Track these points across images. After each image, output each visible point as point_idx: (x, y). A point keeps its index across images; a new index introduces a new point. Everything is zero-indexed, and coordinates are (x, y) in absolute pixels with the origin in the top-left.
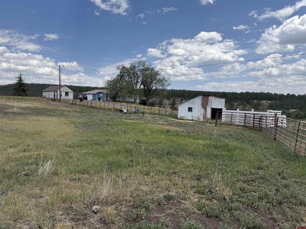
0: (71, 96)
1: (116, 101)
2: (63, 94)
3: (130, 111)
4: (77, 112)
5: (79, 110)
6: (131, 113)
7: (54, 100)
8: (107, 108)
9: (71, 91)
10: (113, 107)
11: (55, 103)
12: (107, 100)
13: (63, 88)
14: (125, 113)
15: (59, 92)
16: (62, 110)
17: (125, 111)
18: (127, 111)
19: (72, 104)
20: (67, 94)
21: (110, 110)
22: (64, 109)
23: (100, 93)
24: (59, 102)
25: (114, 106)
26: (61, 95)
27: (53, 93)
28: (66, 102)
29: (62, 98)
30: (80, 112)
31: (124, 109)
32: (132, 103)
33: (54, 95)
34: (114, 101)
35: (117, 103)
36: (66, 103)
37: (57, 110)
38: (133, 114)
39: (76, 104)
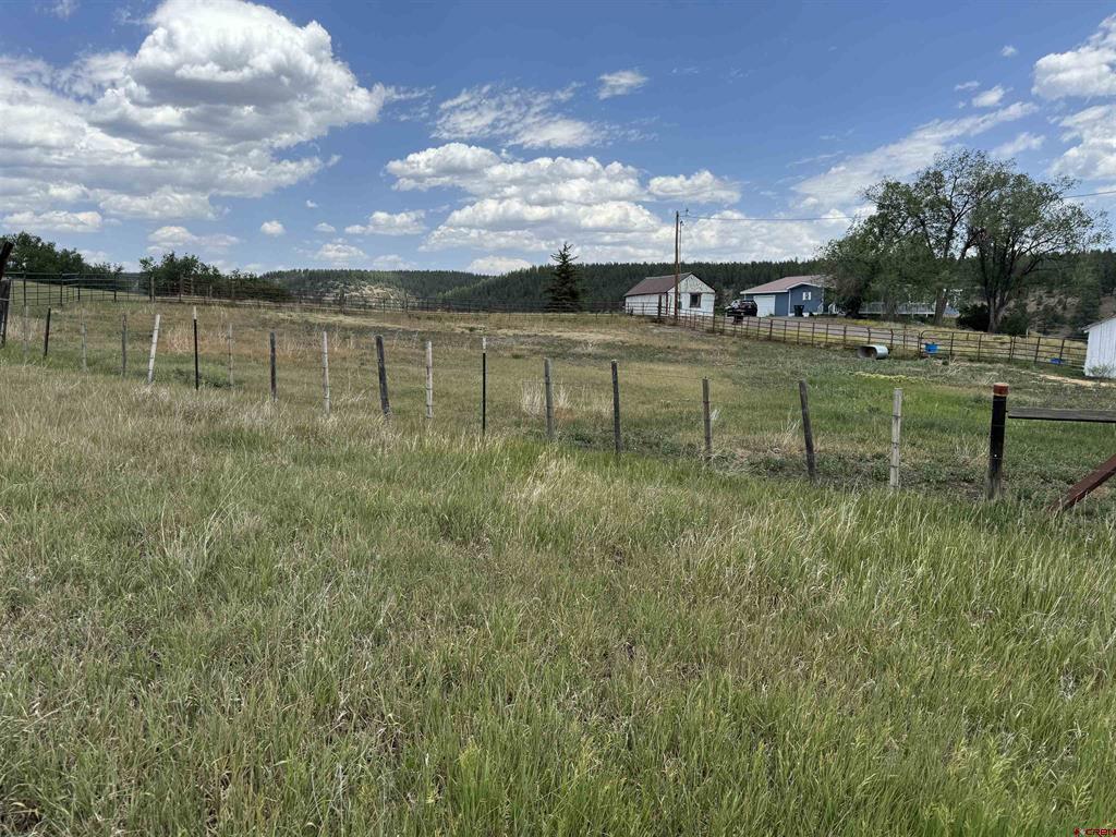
0: (707, 307)
1: (861, 317)
2: (685, 301)
3: (899, 351)
4: (731, 354)
5: (734, 349)
6: (903, 358)
7: (658, 320)
8: (820, 343)
9: (710, 290)
10: (842, 337)
11: (662, 330)
12: (827, 314)
13: (684, 281)
14: (883, 357)
15: (674, 296)
16: (690, 350)
17: (881, 350)
18: (890, 350)
19: (712, 331)
20: (695, 299)
21: (828, 346)
22: (693, 345)
23: (803, 287)
24: (674, 325)
25: (844, 335)
26: (678, 306)
27: (655, 299)
28: (693, 325)
29: (682, 313)
30: (737, 354)
31: (881, 344)
32: (923, 319)
33: (660, 307)
34: (854, 318)
35: (861, 322)
36: (694, 329)
37: (676, 348)
38: (912, 359)
39: (722, 332)
